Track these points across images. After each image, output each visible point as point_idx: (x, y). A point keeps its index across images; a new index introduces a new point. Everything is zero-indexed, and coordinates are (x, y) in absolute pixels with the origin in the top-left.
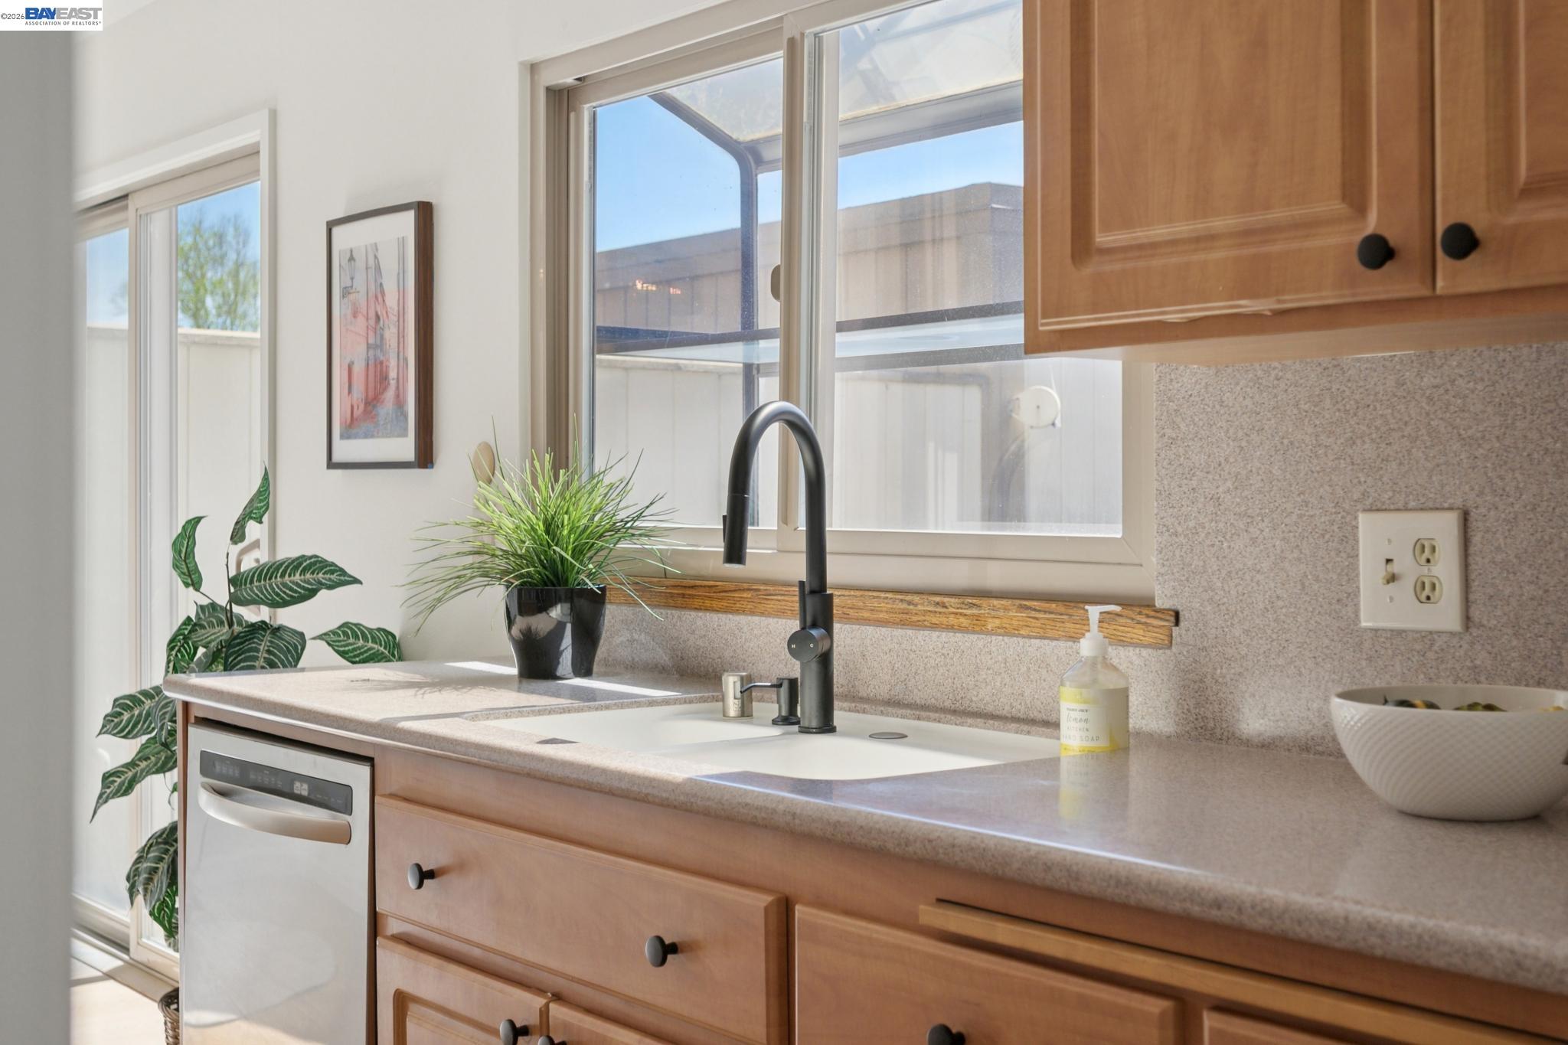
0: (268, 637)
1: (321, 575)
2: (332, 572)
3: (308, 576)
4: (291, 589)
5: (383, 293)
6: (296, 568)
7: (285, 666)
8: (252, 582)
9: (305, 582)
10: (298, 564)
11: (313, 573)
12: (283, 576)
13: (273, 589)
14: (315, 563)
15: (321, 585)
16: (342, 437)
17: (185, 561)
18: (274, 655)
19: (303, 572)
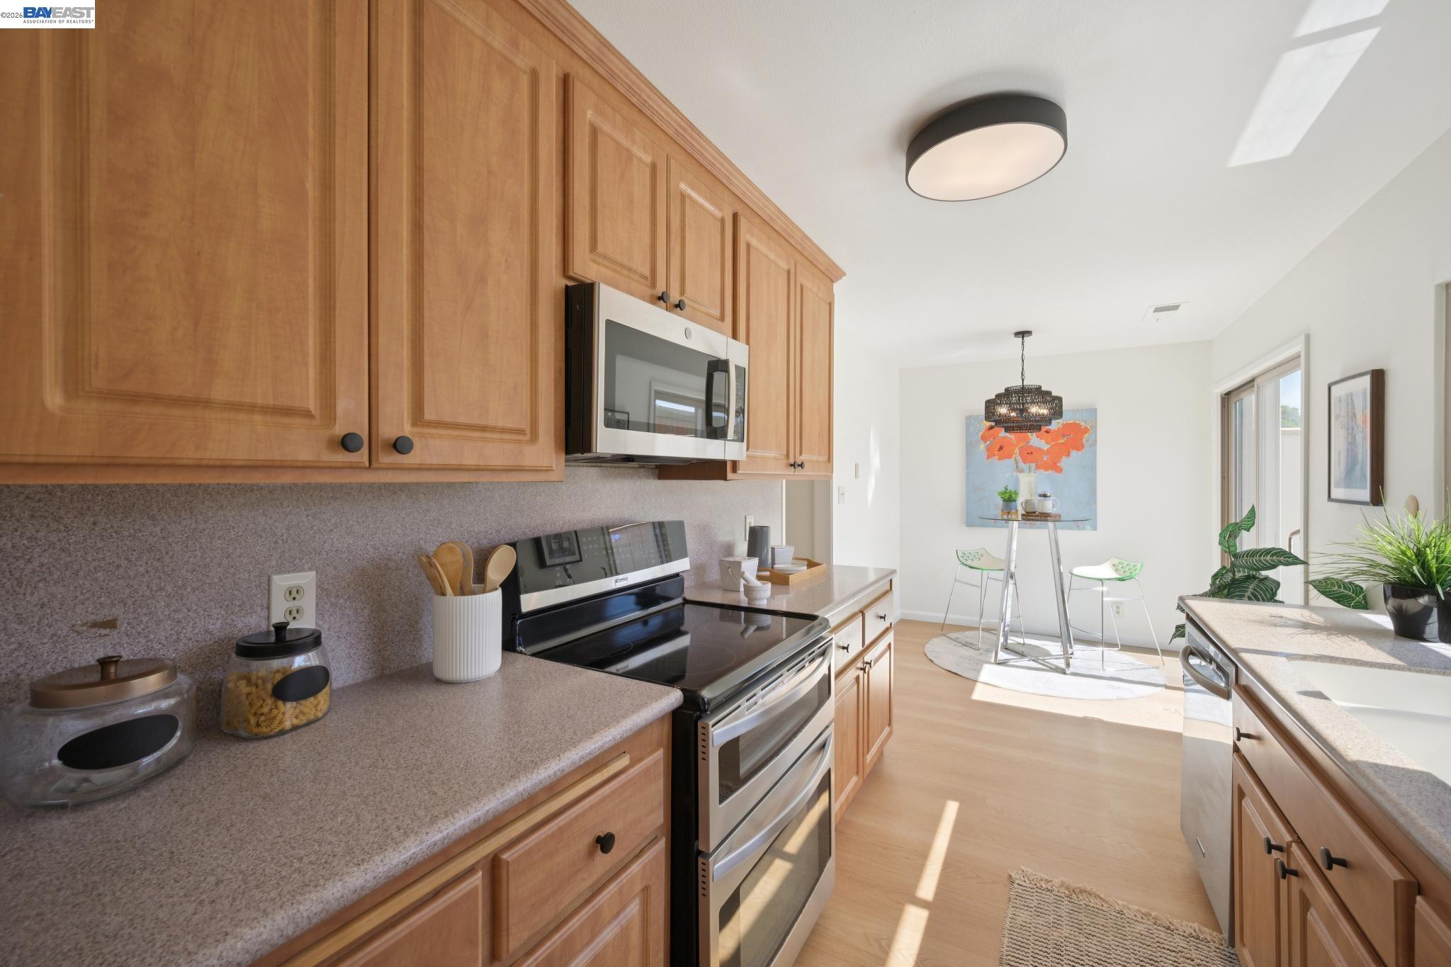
0: (1256, 582)
1: (1282, 558)
2: (1289, 558)
3: (1275, 558)
4: (1263, 563)
5: (1355, 417)
6: (1268, 553)
7: (1263, 600)
8: (1243, 557)
9: (1272, 560)
10: (1268, 552)
11: (1277, 557)
12: (1260, 556)
13: (1253, 562)
14: (1279, 552)
15: (1281, 563)
16: (1335, 487)
17: (1227, 542)
18: (1257, 591)
19: (1272, 555)
